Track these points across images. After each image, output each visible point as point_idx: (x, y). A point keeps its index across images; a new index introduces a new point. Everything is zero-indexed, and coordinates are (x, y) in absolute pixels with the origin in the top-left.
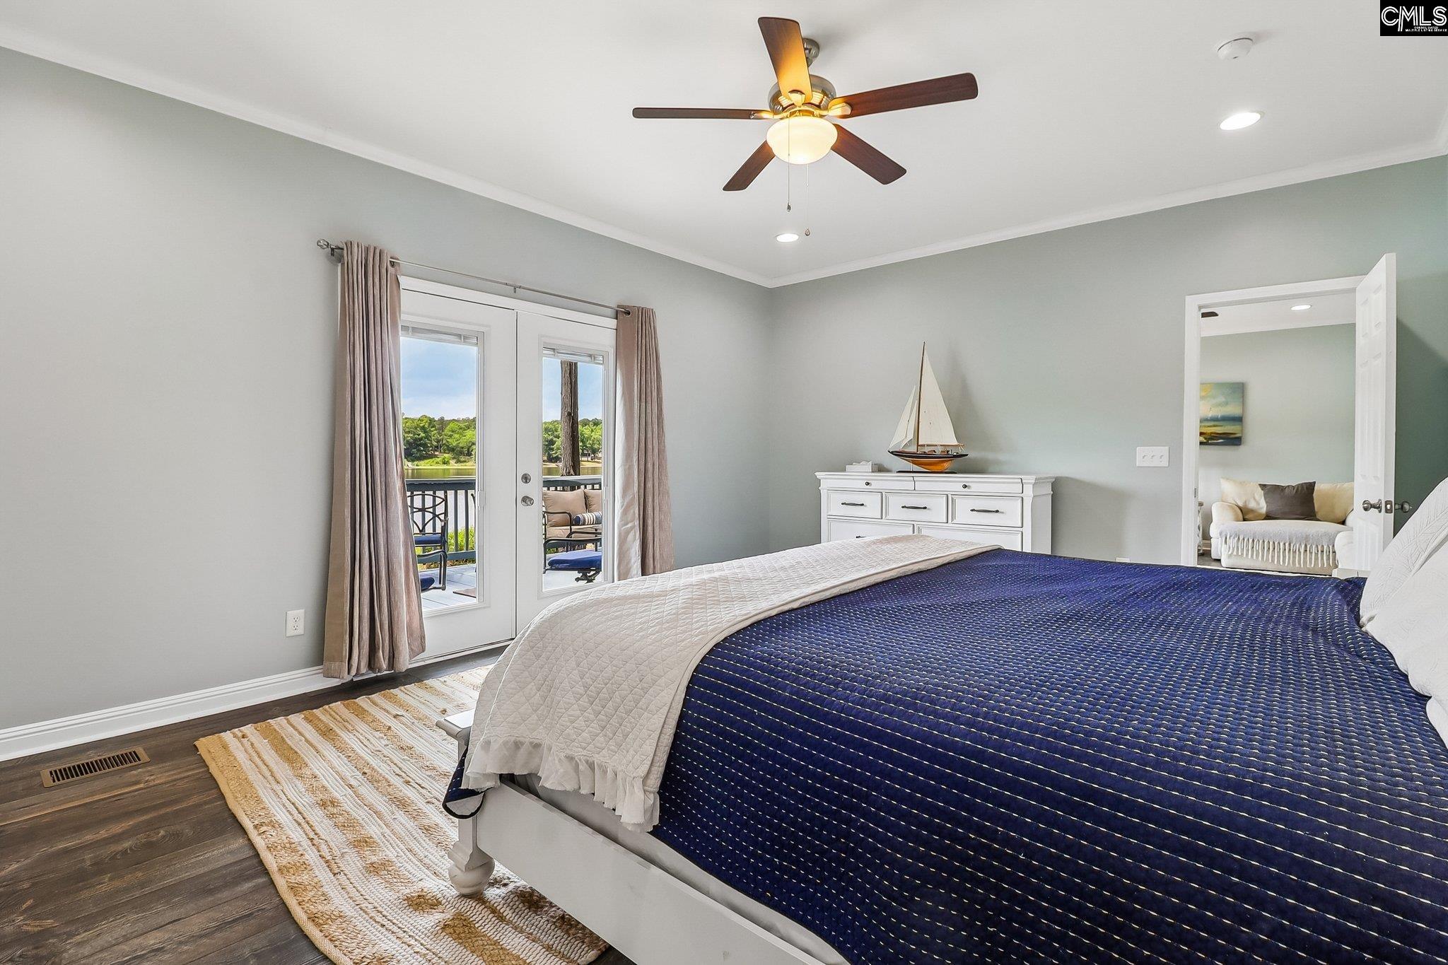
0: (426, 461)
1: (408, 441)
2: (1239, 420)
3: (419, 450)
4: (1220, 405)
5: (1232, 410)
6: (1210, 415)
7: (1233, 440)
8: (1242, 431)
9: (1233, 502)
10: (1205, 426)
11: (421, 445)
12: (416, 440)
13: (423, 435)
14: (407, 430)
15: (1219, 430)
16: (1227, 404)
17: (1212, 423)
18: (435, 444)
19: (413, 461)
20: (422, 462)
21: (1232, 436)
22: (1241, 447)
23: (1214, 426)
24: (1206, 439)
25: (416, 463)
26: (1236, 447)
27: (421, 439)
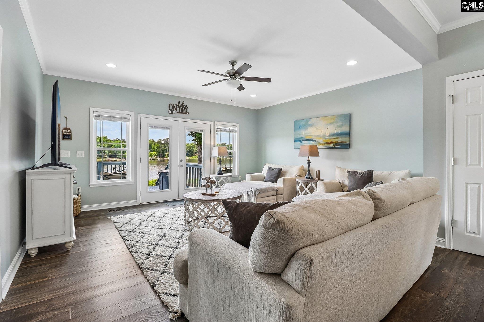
0: (192, 157)
1: (187, 151)
2: (349, 134)
3: (190, 154)
4: (339, 126)
5: (346, 129)
6: (335, 133)
7: (347, 146)
8: (350, 140)
9: (338, 180)
10: (333, 139)
11: (191, 152)
12: (189, 150)
13: (192, 149)
14: (187, 147)
15: (339, 140)
16: (342, 126)
17: (336, 137)
18: (195, 151)
19: (188, 157)
20: (191, 157)
21: (345, 143)
22: (350, 150)
23: (337, 138)
24: (333, 145)
25: (189, 157)
26: (346, 150)
27: (191, 150)
